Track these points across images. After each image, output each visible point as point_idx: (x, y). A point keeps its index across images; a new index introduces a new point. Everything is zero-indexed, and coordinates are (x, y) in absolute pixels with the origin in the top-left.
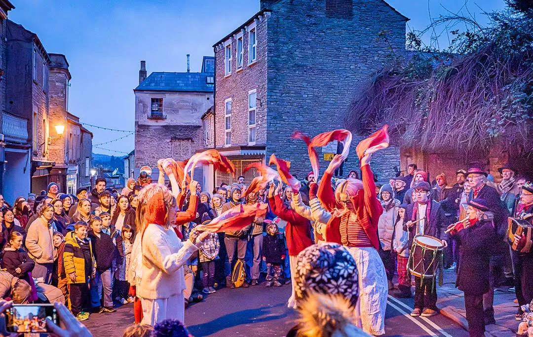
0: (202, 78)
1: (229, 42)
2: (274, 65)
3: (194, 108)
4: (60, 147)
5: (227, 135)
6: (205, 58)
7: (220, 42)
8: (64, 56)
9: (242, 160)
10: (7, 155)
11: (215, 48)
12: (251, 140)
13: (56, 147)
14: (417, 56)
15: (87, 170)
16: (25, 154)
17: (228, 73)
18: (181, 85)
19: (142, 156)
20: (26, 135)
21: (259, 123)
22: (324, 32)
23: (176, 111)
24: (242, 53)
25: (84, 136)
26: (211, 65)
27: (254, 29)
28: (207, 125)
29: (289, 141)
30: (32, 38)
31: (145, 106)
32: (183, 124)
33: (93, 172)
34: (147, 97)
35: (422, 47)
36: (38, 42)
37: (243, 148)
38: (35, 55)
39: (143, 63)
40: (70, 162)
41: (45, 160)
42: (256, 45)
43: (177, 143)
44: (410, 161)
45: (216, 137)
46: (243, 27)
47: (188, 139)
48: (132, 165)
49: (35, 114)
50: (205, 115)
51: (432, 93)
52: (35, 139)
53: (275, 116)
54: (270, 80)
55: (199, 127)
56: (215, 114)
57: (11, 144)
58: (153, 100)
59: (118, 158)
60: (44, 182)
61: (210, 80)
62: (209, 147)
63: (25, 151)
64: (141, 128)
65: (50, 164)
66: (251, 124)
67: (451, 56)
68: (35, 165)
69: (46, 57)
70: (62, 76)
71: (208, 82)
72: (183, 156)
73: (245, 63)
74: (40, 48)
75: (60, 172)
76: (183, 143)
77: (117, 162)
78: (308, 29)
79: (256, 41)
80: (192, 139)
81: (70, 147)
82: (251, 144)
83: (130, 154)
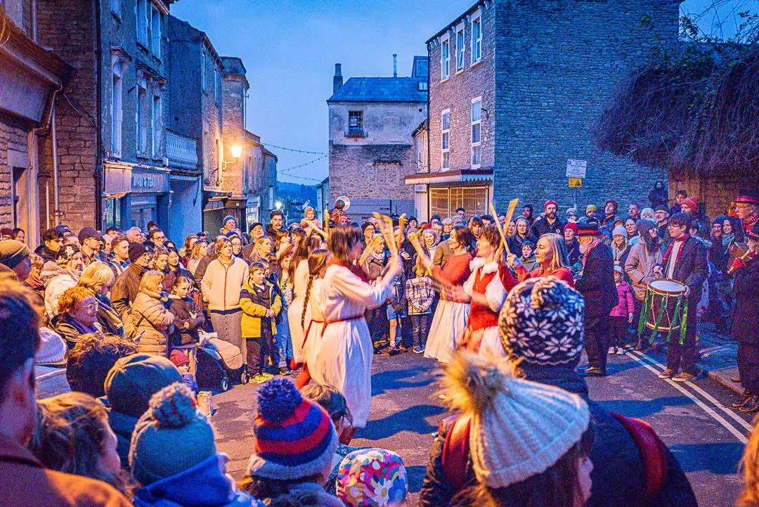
0: (413, 83)
1: (447, 36)
2: (504, 66)
3: (403, 123)
4: (237, 174)
5: (444, 157)
6: (416, 58)
7: (435, 38)
8: (240, 60)
9: (463, 188)
10: (173, 184)
11: (429, 46)
12: (475, 162)
13: (233, 174)
14: (693, 48)
15: (271, 201)
16: (194, 182)
17: (445, 76)
18: (386, 92)
19: (338, 184)
20: (196, 159)
21: (485, 139)
22: (570, 20)
23: (379, 127)
24: (463, 50)
25: (267, 159)
26: (424, 66)
27: (478, 19)
28: (419, 144)
29: (523, 163)
30: (201, 38)
31: (341, 120)
32: (389, 143)
33: (279, 205)
34: (344, 110)
35: (699, 35)
36: (207, 43)
37: (464, 172)
38: (205, 59)
39: (338, 66)
40: (250, 192)
41: (219, 190)
42: (480, 40)
43: (382, 167)
44: (681, 187)
45: (431, 159)
46: (464, 16)
47: (395, 162)
48: (326, 197)
49: (206, 133)
50: (416, 131)
51: (711, 96)
52: (206, 162)
53: (504, 131)
54: (499, 85)
55: (409, 147)
56: (428, 130)
57: (177, 170)
58: (351, 114)
59: (309, 187)
61: (423, 86)
62: (421, 171)
63: (195, 179)
64: (336, 149)
65: (225, 194)
66: (474, 141)
67: (739, 47)
68: (207, 196)
69: (218, 62)
70: (238, 84)
71: (421, 88)
72: (389, 183)
73: (467, 64)
74: (210, 49)
75: (238, 204)
76: (388, 166)
77: (308, 193)
78: (549, 17)
79: (481, 35)
80: (399, 161)
81: (250, 173)
82: (475, 167)
83: (324, 182)
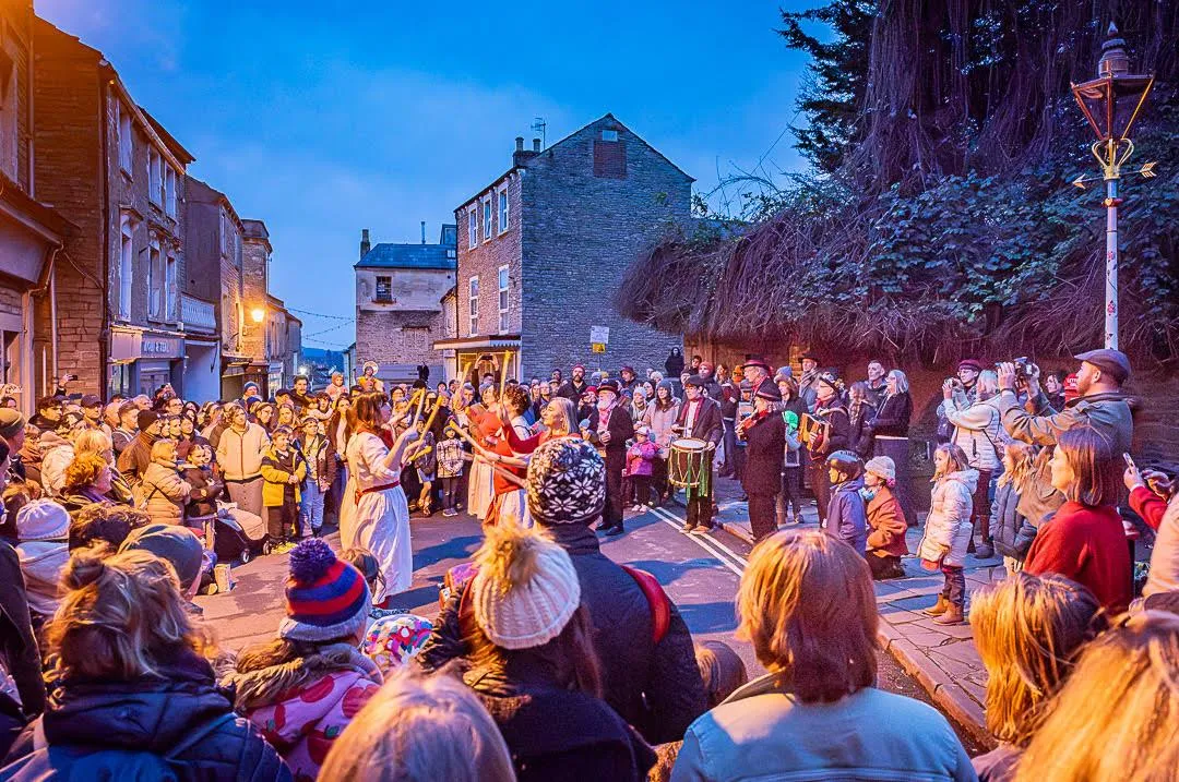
0: (441, 251)
1: (474, 206)
2: (529, 236)
3: (431, 289)
4: (258, 338)
5: (473, 323)
6: (444, 226)
7: (463, 207)
8: (262, 224)
10: (188, 349)
11: (457, 215)
12: (503, 329)
13: (254, 339)
14: (703, 223)
15: (295, 367)
16: (212, 347)
17: (473, 245)
18: (414, 259)
19: (365, 350)
20: (214, 324)
21: (513, 306)
22: (591, 195)
23: (408, 293)
24: (491, 219)
25: (290, 325)
26: (452, 235)
27: (505, 190)
28: (447, 310)
29: (550, 329)
30: (220, 199)
31: (368, 286)
32: (418, 309)
33: (303, 371)
34: (371, 276)
35: (708, 214)
36: (227, 205)
37: (493, 338)
38: (224, 221)
39: (365, 232)
40: (273, 357)
41: (239, 355)
42: (506, 210)
43: (410, 333)
44: (697, 352)
45: (459, 324)
46: (491, 188)
47: (424, 328)
48: (354, 360)
49: (225, 296)
50: (445, 298)
51: (720, 270)
52: (225, 328)
53: (531, 298)
54: (525, 254)
55: (438, 312)
56: (457, 296)
57: (193, 335)
58: (379, 279)
59: (336, 353)
60: (238, 384)
61: (451, 253)
62: (451, 336)
63: (213, 344)
64: (364, 314)
65: (245, 360)
66: (502, 308)
67: (744, 224)
68: (225, 362)
69: (239, 224)
70: (261, 248)
71: (449, 256)
72: (417, 348)
73: (494, 233)
74: (230, 212)
75: (259, 370)
76: (417, 332)
77: (335, 359)
78: (572, 191)
79: (508, 206)
80: (428, 327)
81: (272, 338)
82: (502, 333)
83: (351, 347)
